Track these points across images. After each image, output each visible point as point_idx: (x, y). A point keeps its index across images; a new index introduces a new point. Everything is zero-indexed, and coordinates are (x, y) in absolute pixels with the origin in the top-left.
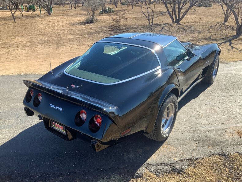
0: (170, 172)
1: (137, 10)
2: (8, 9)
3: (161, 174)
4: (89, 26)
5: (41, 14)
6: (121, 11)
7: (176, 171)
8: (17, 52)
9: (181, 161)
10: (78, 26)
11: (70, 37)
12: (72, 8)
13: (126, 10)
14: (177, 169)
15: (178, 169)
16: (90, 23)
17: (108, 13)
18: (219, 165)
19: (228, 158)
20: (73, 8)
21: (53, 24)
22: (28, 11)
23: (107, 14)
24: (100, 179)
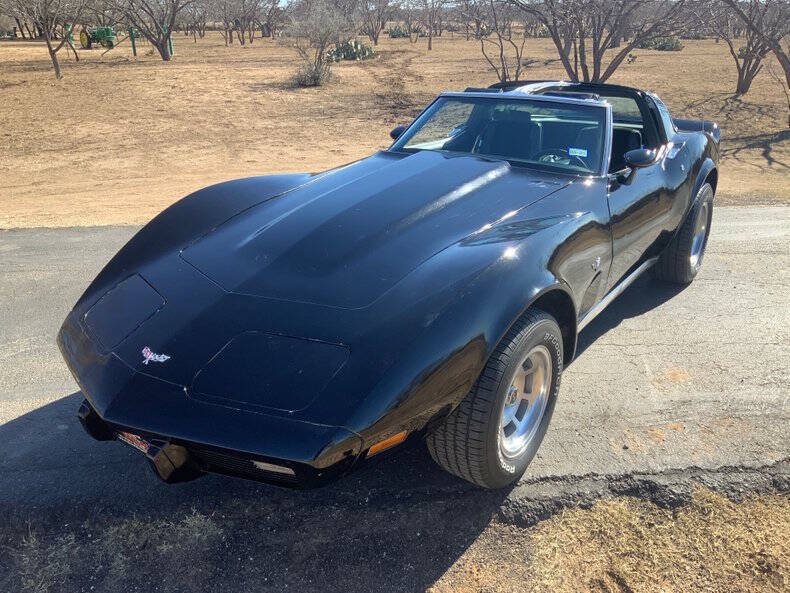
1: (446, 53)
2: (19, 39)
3: (743, 496)
4: (308, 95)
5: (135, 54)
6: (393, 56)
8: (104, 164)
10: (273, 94)
11: (260, 124)
12: (231, 42)
13: (410, 51)
16: (310, 86)
17: (354, 58)
20: (236, 41)
21: (191, 87)
22: (89, 47)
23: (352, 62)
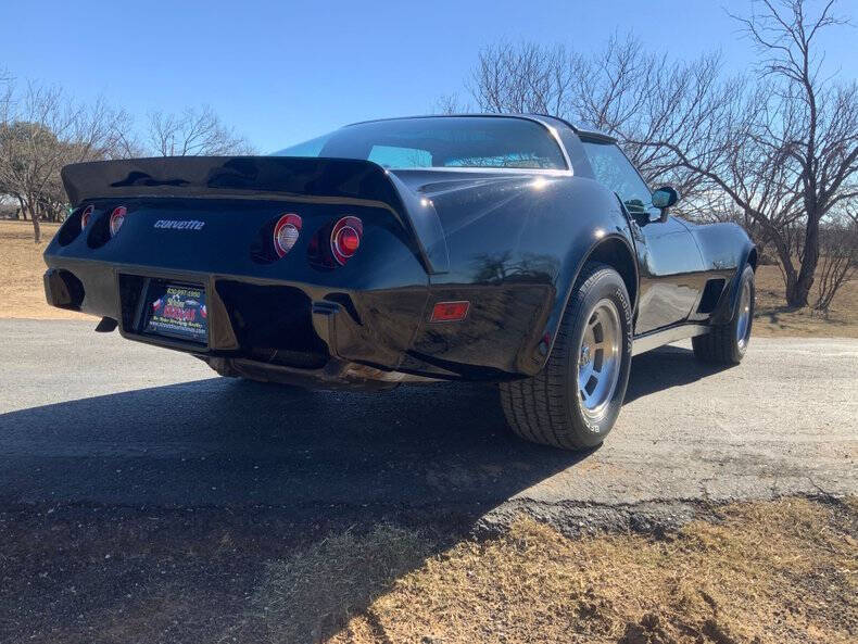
0: (619, 530)
3: (583, 531)
7: (647, 530)
9: (661, 501)
14: (647, 520)
15: (651, 523)
18: (814, 526)
19: (846, 507)
24: (322, 533)
